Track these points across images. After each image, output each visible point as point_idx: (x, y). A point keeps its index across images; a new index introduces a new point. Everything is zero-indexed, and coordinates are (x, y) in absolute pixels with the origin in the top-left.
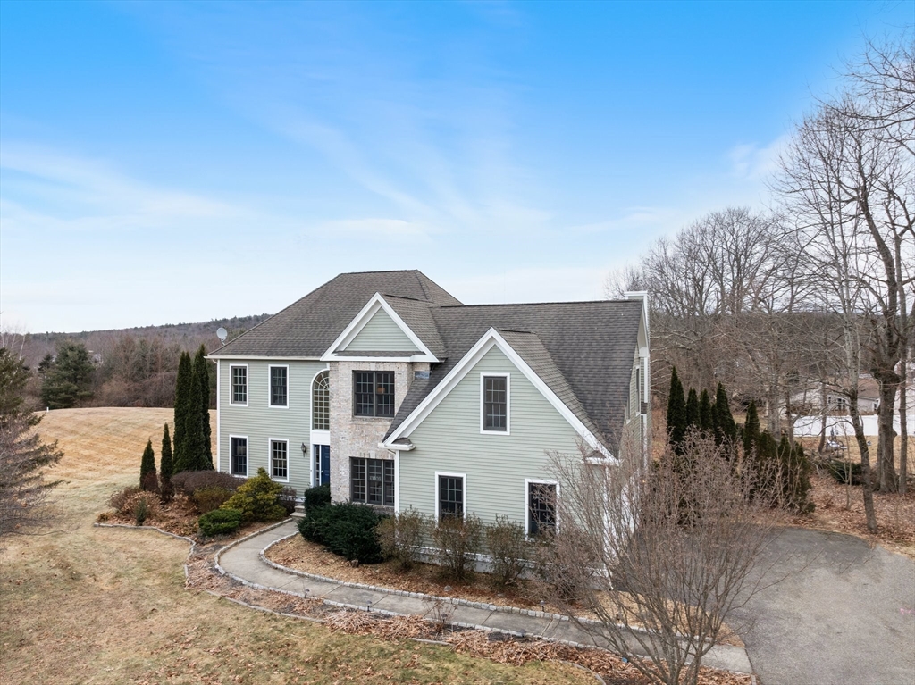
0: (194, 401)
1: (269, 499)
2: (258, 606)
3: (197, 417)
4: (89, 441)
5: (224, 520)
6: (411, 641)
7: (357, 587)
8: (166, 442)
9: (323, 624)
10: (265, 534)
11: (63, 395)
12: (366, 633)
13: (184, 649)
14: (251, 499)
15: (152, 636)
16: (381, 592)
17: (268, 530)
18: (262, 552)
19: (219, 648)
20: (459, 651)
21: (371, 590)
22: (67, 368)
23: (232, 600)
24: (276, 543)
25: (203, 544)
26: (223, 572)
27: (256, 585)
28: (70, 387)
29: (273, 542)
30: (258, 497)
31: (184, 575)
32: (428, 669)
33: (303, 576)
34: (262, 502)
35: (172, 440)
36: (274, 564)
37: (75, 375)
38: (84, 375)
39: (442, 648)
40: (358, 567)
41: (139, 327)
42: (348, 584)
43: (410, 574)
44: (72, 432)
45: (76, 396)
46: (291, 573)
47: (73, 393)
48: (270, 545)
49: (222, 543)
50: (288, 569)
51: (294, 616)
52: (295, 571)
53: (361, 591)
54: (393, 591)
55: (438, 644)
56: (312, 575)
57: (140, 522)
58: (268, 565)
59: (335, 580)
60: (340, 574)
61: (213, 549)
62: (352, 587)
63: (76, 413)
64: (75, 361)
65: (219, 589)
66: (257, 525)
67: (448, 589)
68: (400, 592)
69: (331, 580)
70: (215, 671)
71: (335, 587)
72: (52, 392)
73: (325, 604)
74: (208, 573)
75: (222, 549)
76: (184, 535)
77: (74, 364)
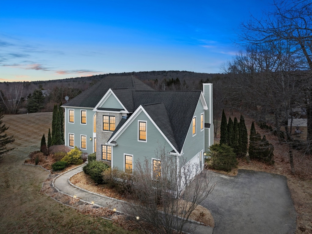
0: (58, 121)
1: (77, 157)
2: (59, 201)
3: (58, 126)
4: (38, 126)
5: (60, 166)
6: (101, 218)
7: (94, 194)
8: (49, 135)
9: (76, 209)
10: (74, 170)
11: (34, 107)
12: (88, 214)
13: (28, 218)
14: (71, 157)
15: (21, 212)
16: (101, 197)
17: (75, 168)
18: (69, 178)
19: (39, 218)
20: (114, 223)
21: (97, 195)
22: (36, 98)
23: (52, 198)
24: (76, 174)
25: (53, 174)
26: (53, 186)
27: (61, 192)
28: (37, 105)
29: (75, 174)
30: (73, 157)
31: (41, 187)
32: (100, 230)
33: (78, 189)
34: (74, 158)
35: (51, 134)
36: (71, 184)
37: (38, 101)
38: (41, 100)
39: (109, 222)
40: (97, 185)
41: (68, 78)
42: (91, 193)
43: (113, 189)
44: (34, 123)
45: (38, 108)
46: (75, 187)
47: (38, 107)
48: (73, 175)
49: (59, 174)
50: (74, 186)
51: (68, 205)
52: (76, 187)
53: (94, 196)
54: (104, 196)
55: (109, 220)
56: (81, 189)
57: (37, 164)
58: (69, 183)
59: (87, 191)
60: (91, 188)
61: (55, 176)
62: (92, 194)
63: (36, 115)
64: (38, 96)
65: (50, 193)
66: (73, 166)
67: (123, 196)
68: (106, 197)
69: (86, 191)
70: (33, 228)
71: (87, 193)
72: (31, 107)
73: (80, 201)
74: (49, 186)
75: (57, 176)
76: (48, 169)
77: (38, 97)
